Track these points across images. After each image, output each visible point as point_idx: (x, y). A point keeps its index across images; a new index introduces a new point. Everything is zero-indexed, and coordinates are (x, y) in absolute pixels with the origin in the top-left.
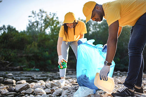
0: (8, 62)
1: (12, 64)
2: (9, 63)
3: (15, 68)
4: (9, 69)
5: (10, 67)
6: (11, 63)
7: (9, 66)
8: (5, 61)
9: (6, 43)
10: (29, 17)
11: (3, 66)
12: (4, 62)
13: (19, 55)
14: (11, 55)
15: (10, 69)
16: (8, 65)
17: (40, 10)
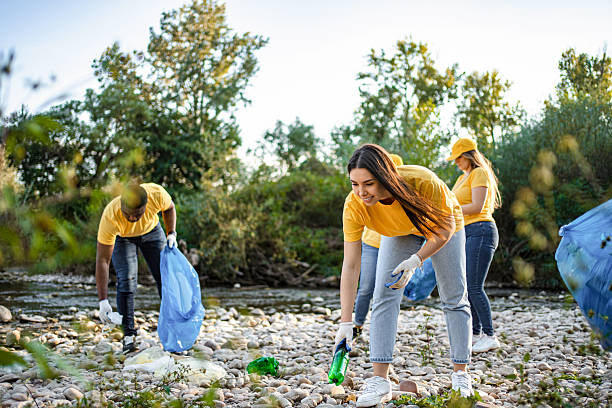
0: (306, 265)
1: (317, 268)
2: (308, 268)
3: (324, 281)
4: (309, 282)
5: (312, 279)
6: (313, 267)
7: (310, 275)
8: (298, 263)
9: (298, 208)
10: (362, 76)
11: (296, 276)
12: (296, 265)
13: (332, 244)
14: (312, 245)
15: (312, 284)
16: (308, 272)
17: (401, 46)
